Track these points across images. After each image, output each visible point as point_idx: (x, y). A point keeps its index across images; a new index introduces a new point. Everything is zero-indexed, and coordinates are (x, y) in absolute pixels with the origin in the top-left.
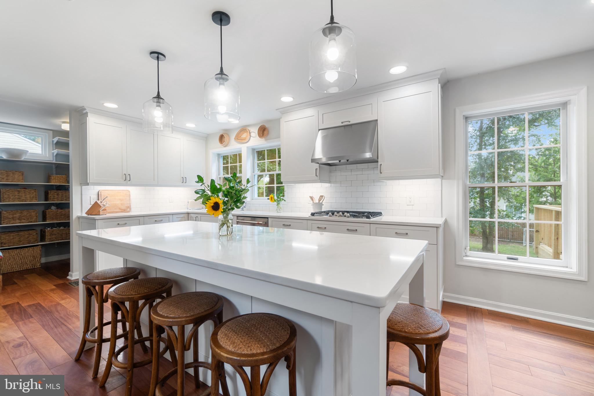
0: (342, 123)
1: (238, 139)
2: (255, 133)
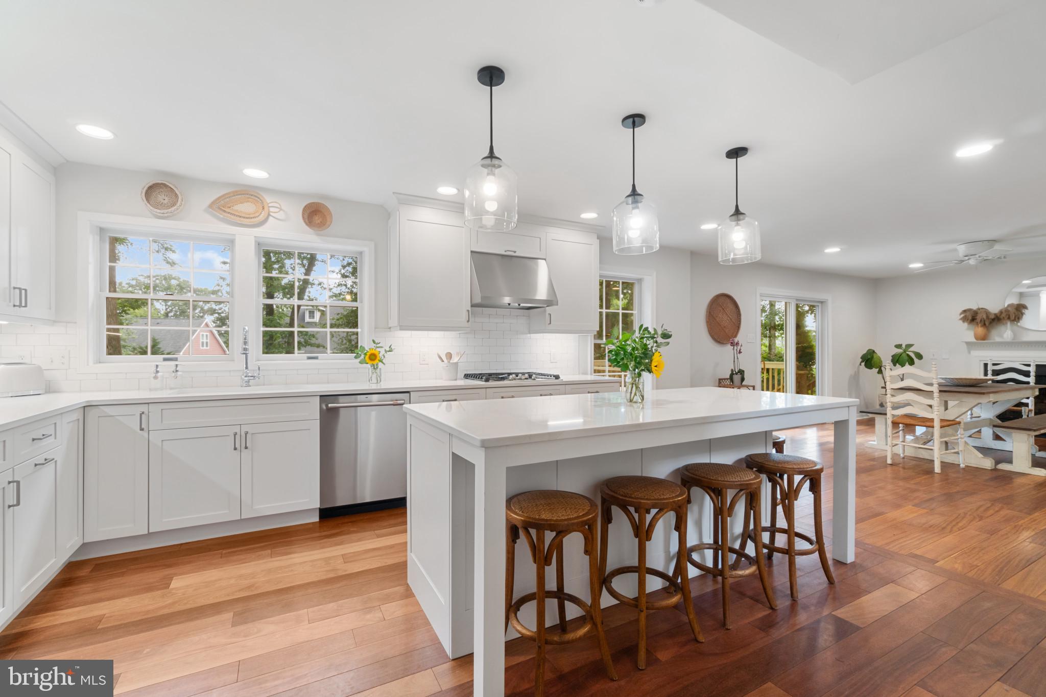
0: (505, 251)
1: (225, 211)
2: (284, 211)
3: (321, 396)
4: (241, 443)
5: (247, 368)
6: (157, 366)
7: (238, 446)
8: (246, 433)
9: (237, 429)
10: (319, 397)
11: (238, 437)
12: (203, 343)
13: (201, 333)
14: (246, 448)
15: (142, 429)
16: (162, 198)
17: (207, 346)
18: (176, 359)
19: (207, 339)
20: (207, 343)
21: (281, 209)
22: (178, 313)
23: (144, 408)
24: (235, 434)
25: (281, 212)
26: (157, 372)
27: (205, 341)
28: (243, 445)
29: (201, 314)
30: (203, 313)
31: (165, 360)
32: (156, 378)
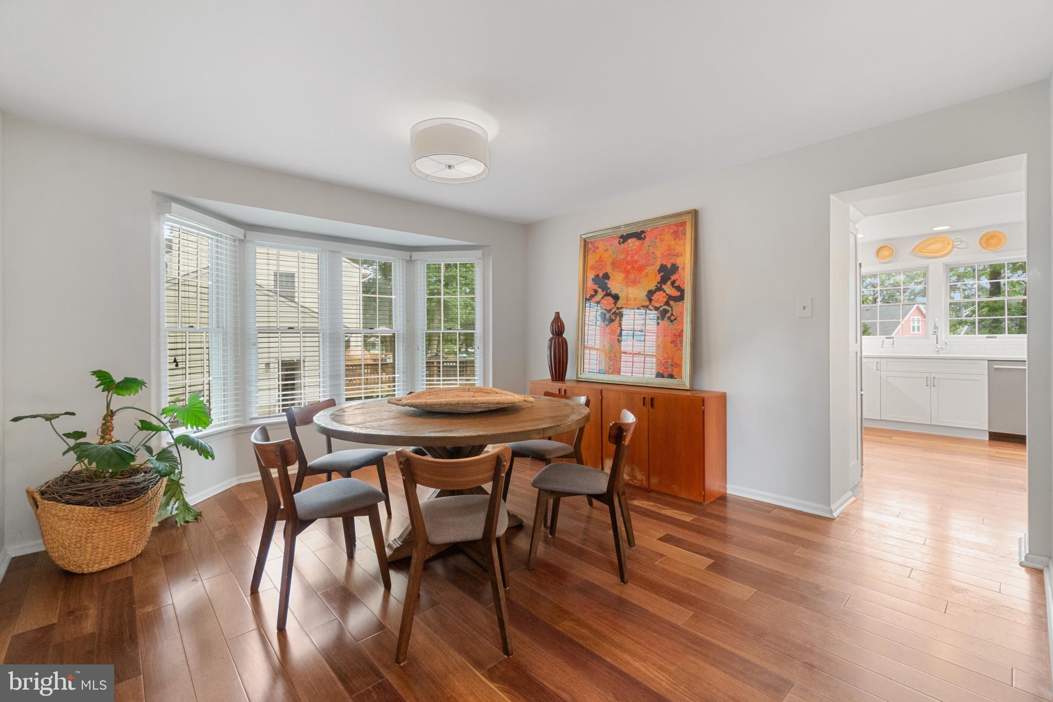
1: (922, 252)
2: (964, 242)
3: (988, 360)
4: (931, 383)
5: (937, 343)
6: (883, 341)
7: (929, 384)
8: (934, 378)
9: (928, 375)
10: (987, 361)
11: (929, 379)
12: (914, 327)
13: (912, 317)
14: (934, 386)
15: (877, 370)
16: (885, 253)
17: (918, 330)
18: (893, 338)
19: (918, 323)
20: (918, 327)
21: (962, 241)
22: (886, 297)
23: (878, 360)
24: (927, 377)
25: (963, 243)
26: (883, 344)
27: (916, 325)
28: (932, 384)
29: (912, 297)
30: (914, 296)
31: (887, 338)
32: (882, 347)
